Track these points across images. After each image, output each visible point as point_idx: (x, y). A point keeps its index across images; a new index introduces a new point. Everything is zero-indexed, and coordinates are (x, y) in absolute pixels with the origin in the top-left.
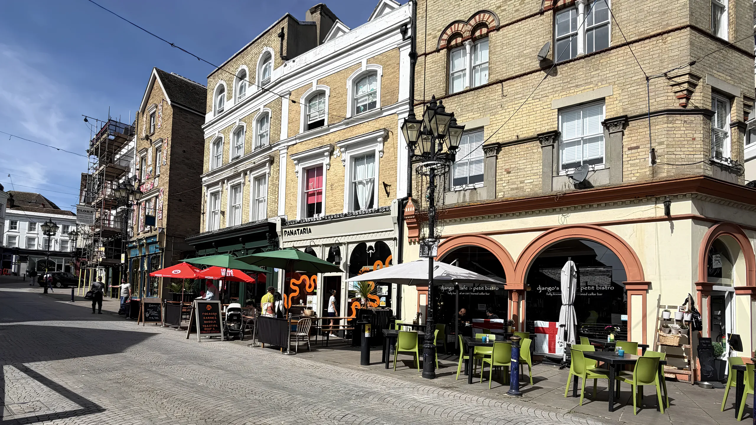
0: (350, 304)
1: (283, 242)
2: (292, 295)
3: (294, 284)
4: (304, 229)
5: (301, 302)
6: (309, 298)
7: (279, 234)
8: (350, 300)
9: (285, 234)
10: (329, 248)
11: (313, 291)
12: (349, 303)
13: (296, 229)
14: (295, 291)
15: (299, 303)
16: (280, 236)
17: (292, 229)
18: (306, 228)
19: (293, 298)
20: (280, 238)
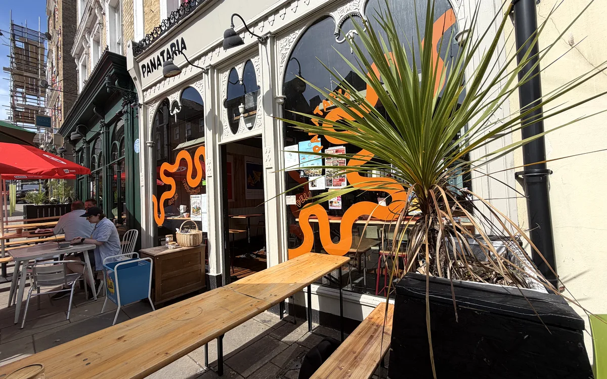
0: (292, 211)
1: (144, 91)
2: (166, 195)
3: (167, 174)
4: (173, 45)
5: (182, 211)
6: (195, 200)
7: (133, 74)
8: (292, 200)
9: (144, 73)
10: (227, 73)
11: (201, 182)
12: (289, 208)
13: (158, 53)
14: (169, 188)
15: (178, 213)
16: (135, 78)
17: (151, 57)
18: (174, 41)
19: (166, 201)
20: (137, 83)
